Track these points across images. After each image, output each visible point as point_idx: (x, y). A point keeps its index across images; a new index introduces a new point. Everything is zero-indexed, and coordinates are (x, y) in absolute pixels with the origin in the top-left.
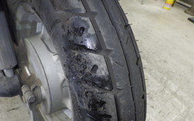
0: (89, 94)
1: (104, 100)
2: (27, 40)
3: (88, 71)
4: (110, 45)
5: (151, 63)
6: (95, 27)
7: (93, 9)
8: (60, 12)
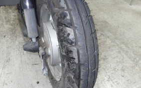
0: (66, 47)
1: (72, 50)
2: (44, 24)
3: (65, 36)
4: (77, 24)
5: (129, 47)
6: (71, 16)
7: (71, 8)
8: (56, 9)
